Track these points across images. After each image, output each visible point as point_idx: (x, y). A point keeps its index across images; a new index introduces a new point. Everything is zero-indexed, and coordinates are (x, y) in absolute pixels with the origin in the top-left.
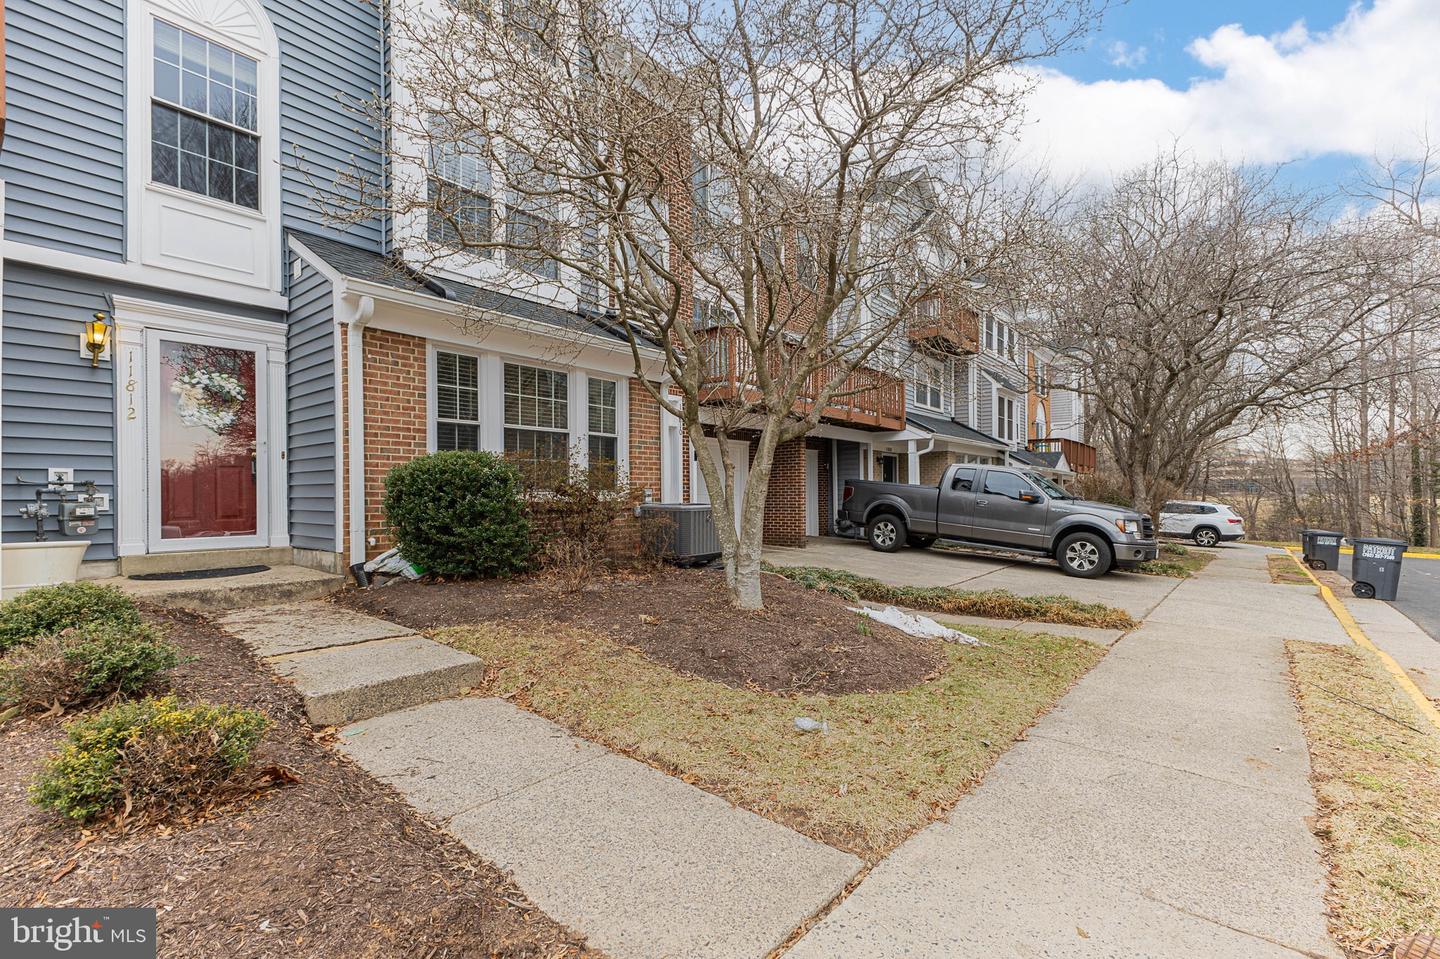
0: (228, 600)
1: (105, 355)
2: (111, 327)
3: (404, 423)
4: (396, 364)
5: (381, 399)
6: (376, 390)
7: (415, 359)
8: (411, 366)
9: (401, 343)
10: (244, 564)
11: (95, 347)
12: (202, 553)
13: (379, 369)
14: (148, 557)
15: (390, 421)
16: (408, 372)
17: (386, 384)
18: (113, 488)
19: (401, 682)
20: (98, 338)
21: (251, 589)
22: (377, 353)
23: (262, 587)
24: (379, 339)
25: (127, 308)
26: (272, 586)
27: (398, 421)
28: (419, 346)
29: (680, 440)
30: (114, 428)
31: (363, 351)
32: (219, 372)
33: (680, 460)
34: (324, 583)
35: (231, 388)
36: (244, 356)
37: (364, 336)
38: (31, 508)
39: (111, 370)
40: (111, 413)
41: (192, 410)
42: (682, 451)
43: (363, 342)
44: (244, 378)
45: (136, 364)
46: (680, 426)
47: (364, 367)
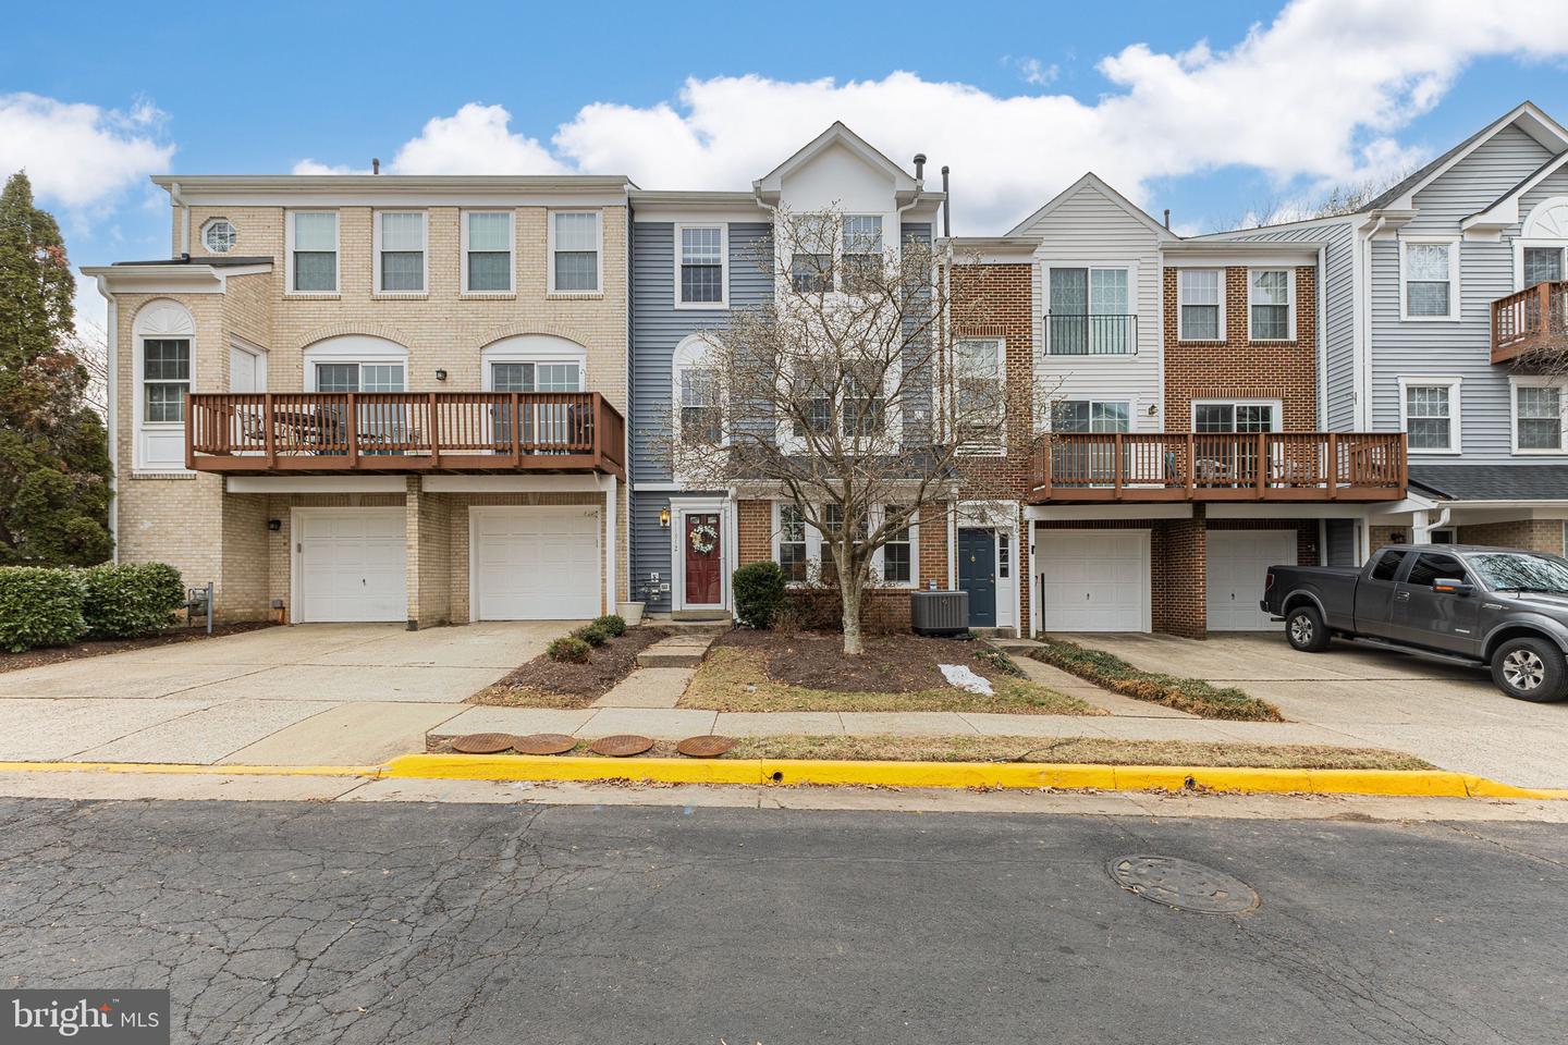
1: (668, 524)
2: (670, 512)
3: (760, 547)
4: (755, 516)
5: (748, 535)
6: (745, 531)
7: (765, 512)
8: (764, 515)
9: (758, 505)
10: (720, 616)
11: (665, 521)
12: (702, 611)
13: (747, 520)
14: (681, 612)
16: (762, 520)
17: (750, 527)
18: (670, 581)
19: (665, 658)
20: (664, 517)
21: (692, 627)
22: (747, 513)
24: (748, 505)
25: (675, 502)
27: (757, 547)
28: (768, 505)
29: (1017, 535)
30: (670, 555)
31: (739, 512)
32: (708, 525)
33: (1018, 554)
34: (723, 627)
35: (712, 532)
36: (717, 516)
37: (739, 505)
38: (643, 589)
39: (670, 530)
40: (670, 549)
41: (697, 545)
42: (1018, 548)
43: (739, 508)
44: (717, 526)
45: (678, 526)
46: (1017, 526)
47: (739, 520)
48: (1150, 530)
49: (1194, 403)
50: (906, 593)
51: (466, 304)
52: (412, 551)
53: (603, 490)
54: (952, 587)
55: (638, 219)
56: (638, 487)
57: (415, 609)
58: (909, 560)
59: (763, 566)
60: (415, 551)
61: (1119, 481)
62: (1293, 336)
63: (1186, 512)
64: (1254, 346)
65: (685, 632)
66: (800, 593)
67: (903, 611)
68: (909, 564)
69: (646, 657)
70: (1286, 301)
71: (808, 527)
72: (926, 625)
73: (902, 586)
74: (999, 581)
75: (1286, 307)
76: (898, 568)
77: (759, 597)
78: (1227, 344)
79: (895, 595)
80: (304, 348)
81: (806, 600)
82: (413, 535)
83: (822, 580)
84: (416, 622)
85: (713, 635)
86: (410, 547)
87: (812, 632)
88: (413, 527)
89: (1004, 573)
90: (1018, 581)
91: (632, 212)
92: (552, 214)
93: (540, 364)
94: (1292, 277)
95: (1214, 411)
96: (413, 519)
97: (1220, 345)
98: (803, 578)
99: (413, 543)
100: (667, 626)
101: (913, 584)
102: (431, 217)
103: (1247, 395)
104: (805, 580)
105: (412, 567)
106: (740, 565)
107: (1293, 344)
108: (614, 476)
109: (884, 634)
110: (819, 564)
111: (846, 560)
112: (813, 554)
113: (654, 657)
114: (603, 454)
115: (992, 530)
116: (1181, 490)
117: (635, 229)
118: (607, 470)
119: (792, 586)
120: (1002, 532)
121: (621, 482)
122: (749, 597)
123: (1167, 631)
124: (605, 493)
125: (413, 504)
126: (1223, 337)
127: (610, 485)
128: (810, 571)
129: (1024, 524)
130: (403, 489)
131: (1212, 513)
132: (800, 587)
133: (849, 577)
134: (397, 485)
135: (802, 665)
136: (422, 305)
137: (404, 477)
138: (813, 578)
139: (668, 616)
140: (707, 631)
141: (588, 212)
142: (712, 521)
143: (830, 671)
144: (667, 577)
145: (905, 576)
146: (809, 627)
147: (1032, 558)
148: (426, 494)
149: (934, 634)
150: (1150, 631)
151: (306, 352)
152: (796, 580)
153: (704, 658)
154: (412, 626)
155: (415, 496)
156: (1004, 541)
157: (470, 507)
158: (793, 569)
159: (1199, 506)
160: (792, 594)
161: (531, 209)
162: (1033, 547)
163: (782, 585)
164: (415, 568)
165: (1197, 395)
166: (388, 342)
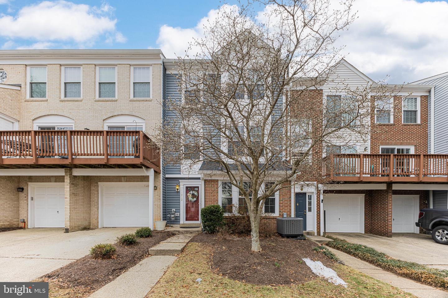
0: (182, 232)
1: (179, 190)
2: (179, 186)
3: (213, 199)
4: (212, 186)
5: (209, 194)
6: (208, 192)
7: (216, 185)
8: (215, 186)
9: (213, 181)
10: (197, 226)
11: (178, 189)
12: (191, 224)
13: (208, 188)
14: (184, 224)
15: (210, 198)
16: (214, 188)
17: (210, 191)
18: (179, 212)
19: (164, 250)
21: (186, 231)
22: (208, 185)
23: (187, 231)
24: (208, 182)
25: (182, 182)
26: (189, 231)
27: (212, 198)
28: (217, 181)
29: (315, 196)
30: (180, 202)
31: (205, 185)
32: (194, 191)
33: (316, 203)
34: (198, 231)
35: (196, 194)
36: (198, 187)
37: (205, 181)
38: (168, 215)
39: (180, 193)
40: (180, 200)
41: (190, 198)
42: (316, 200)
43: (205, 183)
44: (198, 191)
45: (183, 191)
46: (315, 192)
47: (205, 188)
48: (364, 194)
49: (381, 147)
50: (274, 218)
51: (97, 103)
52: (67, 199)
53: (148, 175)
54: (293, 215)
55: (167, 72)
56: (167, 176)
57: (68, 224)
58: (274, 205)
59: (213, 206)
60: (68, 200)
61: (362, 173)
62: (419, 122)
63: (383, 187)
64: (404, 125)
65: (182, 233)
66: (230, 218)
67: (273, 226)
68: (274, 206)
69: (153, 250)
70: (416, 109)
71: (233, 187)
72: (286, 232)
73: (273, 215)
74: (308, 214)
75: (416, 111)
76: (270, 208)
77: (211, 220)
78: (394, 125)
79: (269, 219)
80: (33, 120)
81: (233, 221)
82: (67, 193)
83: (239, 213)
84: (68, 229)
85: (192, 236)
86: (66, 198)
87: (235, 235)
88: (67, 190)
89: (310, 210)
90: (316, 213)
91: (165, 70)
92: (132, 68)
93: (127, 127)
94: (419, 100)
95: (388, 150)
96: (67, 186)
97: (391, 125)
98: (231, 212)
99: (67, 196)
100: (175, 231)
101: (276, 214)
102: (84, 68)
103: (401, 144)
104: (232, 212)
105: (66, 206)
106: (205, 206)
107: (419, 125)
108: (152, 170)
109: (266, 236)
110: (238, 206)
111: (254, 203)
112: (235, 202)
113: (157, 250)
114: (144, 158)
115: (305, 194)
116: (387, 177)
117: (166, 77)
118: (150, 167)
119: (226, 215)
120: (310, 194)
121: (156, 173)
122: (207, 220)
123: (371, 233)
124: (149, 176)
125: (67, 180)
126: (392, 122)
127: (151, 173)
128: (234, 209)
129: (318, 191)
130: (63, 174)
131: (395, 187)
132: (230, 215)
133: (255, 212)
134: (61, 172)
135: (230, 258)
136: (80, 103)
137: (64, 169)
138: (235, 212)
139: (179, 226)
140: (191, 233)
141: (147, 66)
142: (196, 189)
143: (245, 264)
144: (178, 211)
145: (273, 211)
146: (234, 233)
147: (322, 204)
148: (75, 177)
149: (288, 236)
150: (363, 233)
151: (34, 122)
152: (228, 212)
153: (182, 250)
154: (67, 231)
155: (68, 177)
156: (310, 198)
157: (99, 183)
158: (227, 208)
159: (390, 184)
160: (226, 218)
161: (123, 65)
162: (322, 200)
163: (221, 214)
164: (68, 207)
165: (382, 144)
166: (66, 118)
